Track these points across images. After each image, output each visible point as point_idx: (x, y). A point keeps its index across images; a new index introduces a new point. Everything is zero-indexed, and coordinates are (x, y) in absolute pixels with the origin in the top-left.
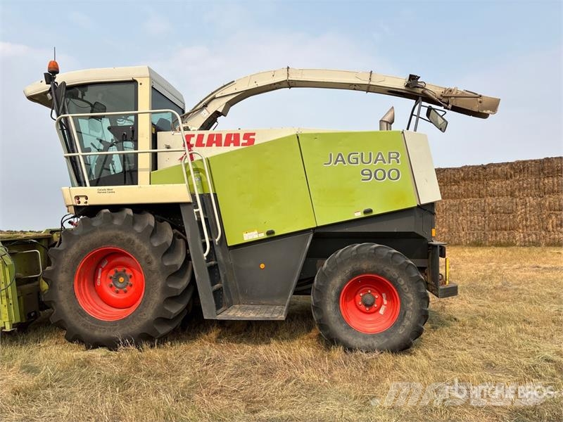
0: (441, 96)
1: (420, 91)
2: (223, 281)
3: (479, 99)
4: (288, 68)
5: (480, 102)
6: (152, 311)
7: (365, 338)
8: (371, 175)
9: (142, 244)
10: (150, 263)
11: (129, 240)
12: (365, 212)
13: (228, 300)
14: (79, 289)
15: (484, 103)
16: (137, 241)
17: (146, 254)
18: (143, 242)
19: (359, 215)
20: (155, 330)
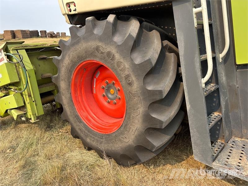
2: (223, 110)
6: (133, 137)
9: (122, 60)
10: (130, 84)
11: (109, 54)
13: (227, 133)
16: (117, 56)
17: (127, 73)
18: (124, 58)
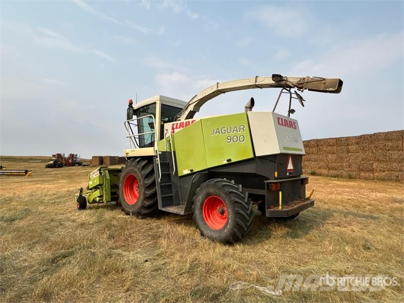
0: (297, 83)
1: (283, 83)
2: (174, 193)
3: (323, 82)
4: (218, 83)
5: (324, 83)
7: (211, 231)
8: (231, 139)
9: (139, 174)
11: (135, 171)
12: (228, 161)
13: (176, 202)
14: (125, 190)
15: (327, 84)
17: (140, 178)
18: (139, 172)
19: (225, 162)
20: (141, 211)
